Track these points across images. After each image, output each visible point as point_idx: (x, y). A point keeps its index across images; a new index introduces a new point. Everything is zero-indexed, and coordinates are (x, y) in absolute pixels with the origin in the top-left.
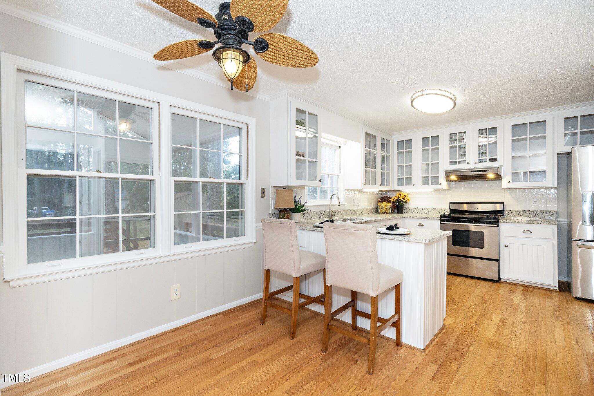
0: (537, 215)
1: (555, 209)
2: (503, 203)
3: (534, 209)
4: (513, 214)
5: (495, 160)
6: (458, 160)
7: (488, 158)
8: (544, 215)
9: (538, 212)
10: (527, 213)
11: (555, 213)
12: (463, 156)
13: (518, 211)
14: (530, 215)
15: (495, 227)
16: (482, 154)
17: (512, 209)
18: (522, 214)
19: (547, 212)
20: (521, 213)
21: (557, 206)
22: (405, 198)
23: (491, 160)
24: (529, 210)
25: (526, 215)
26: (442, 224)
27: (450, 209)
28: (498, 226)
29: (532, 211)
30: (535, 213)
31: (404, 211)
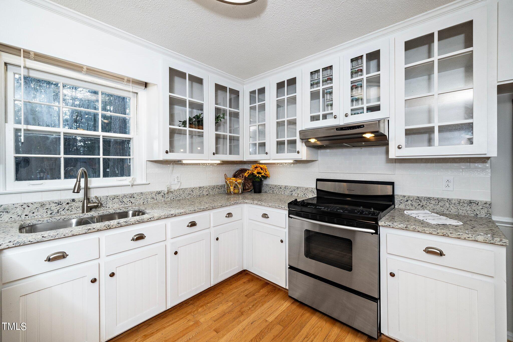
0: (453, 208)
1: (488, 199)
2: (392, 184)
3: (445, 196)
4: (409, 202)
5: (377, 108)
6: (321, 113)
7: (365, 106)
8: (465, 208)
9: (453, 202)
10: (433, 202)
11: (487, 205)
12: (330, 107)
13: (418, 199)
14: (439, 206)
15: (372, 233)
16: (357, 100)
17: (407, 194)
18: (425, 203)
19: (470, 202)
20: (423, 201)
21: (491, 192)
22: (262, 171)
23: (371, 109)
24: (436, 196)
25: (432, 205)
26: (291, 218)
27: (317, 189)
28: (376, 233)
29: (442, 200)
30: (447, 204)
31: (264, 189)
